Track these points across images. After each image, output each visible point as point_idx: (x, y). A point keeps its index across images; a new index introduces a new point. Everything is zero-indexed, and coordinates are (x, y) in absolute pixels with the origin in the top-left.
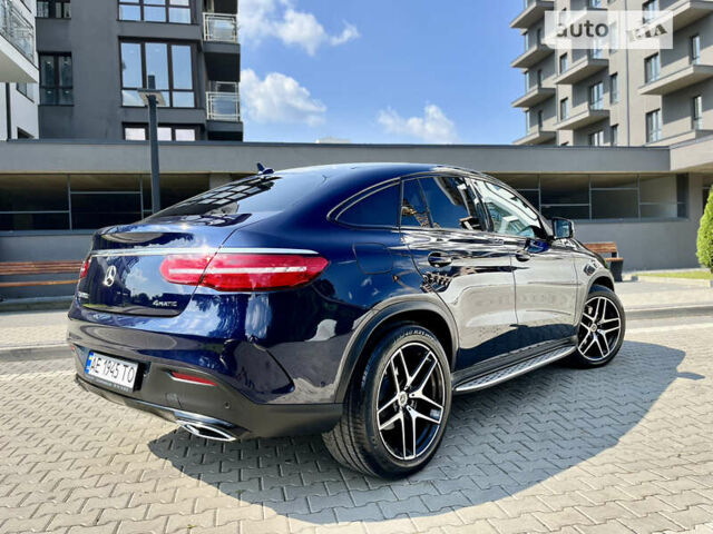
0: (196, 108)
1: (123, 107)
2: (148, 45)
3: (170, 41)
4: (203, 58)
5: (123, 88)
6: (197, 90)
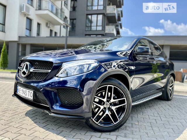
0: (102, 30)
3: (98, 14)
4: (106, 17)
5: (86, 26)
6: (103, 26)
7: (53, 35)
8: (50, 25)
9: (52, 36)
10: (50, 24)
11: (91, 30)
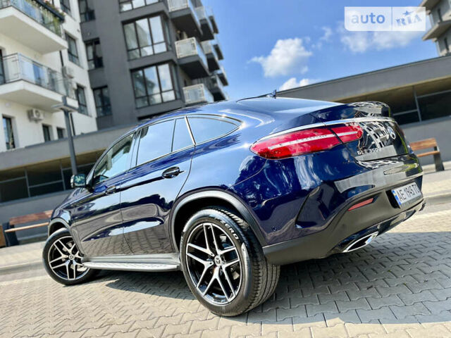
0: (176, 99)
1: (137, 108)
2: (146, 71)
3: (157, 64)
4: (178, 68)
5: (136, 98)
6: (177, 88)
7: (55, 136)
8: (39, 116)
9: (52, 139)
10: (37, 112)
11: (149, 105)
